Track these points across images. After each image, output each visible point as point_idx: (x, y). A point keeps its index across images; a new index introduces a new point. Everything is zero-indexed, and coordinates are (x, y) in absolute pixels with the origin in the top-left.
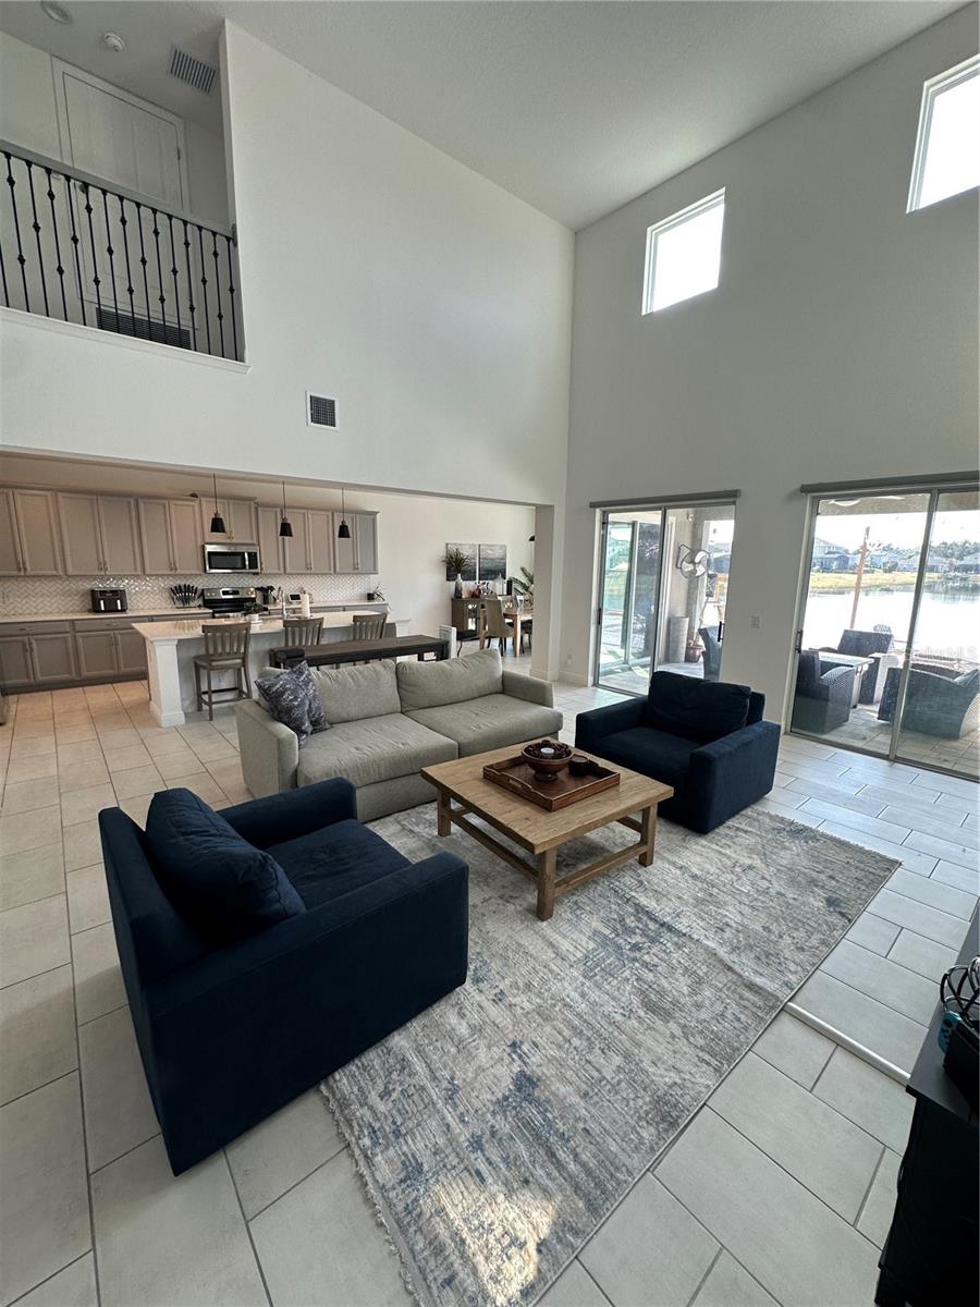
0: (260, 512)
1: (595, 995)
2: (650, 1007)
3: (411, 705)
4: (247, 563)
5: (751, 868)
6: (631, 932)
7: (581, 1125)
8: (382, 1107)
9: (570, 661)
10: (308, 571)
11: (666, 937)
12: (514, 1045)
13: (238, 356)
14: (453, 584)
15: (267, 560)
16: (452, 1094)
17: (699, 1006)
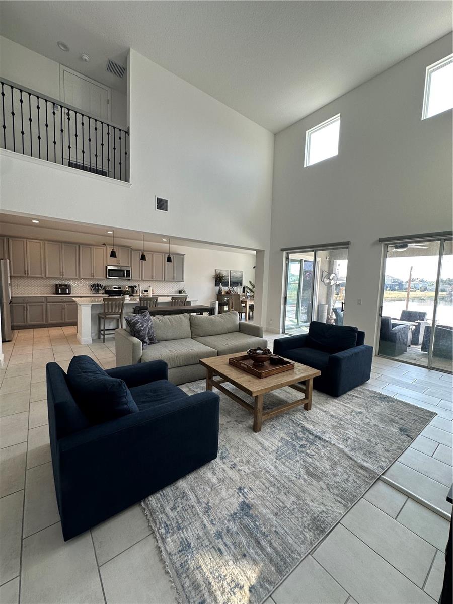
0: (132, 253)
1: (281, 467)
3: (196, 335)
4: (125, 275)
5: (360, 413)
6: (300, 439)
7: (274, 529)
8: (171, 514)
9: (271, 322)
10: (152, 279)
11: (318, 442)
13: (127, 180)
14: (218, 288)
15: (134, 274)
16: (207, 510)
17: (335, 475)
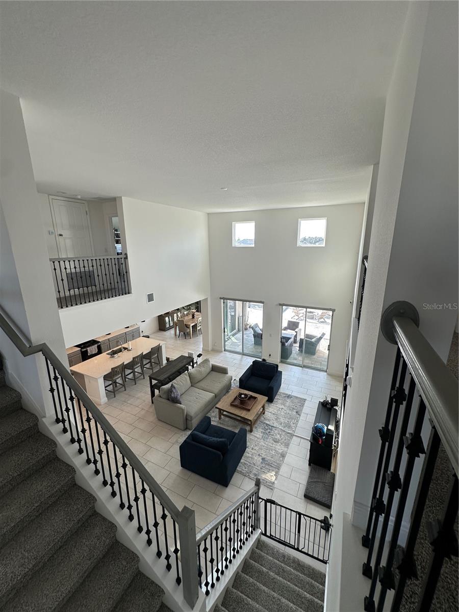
1: (267, 443)
2: (275, 441)
3: (194, 384)
5: (282, 408)
6: (267, 429)
7: (273, 461)
8: (246, 470)
9: (216, 344)
11: (273, 429)
12: (259, 455)
13: (129, 292)
16: (254, 465)
17: (282, 439)
